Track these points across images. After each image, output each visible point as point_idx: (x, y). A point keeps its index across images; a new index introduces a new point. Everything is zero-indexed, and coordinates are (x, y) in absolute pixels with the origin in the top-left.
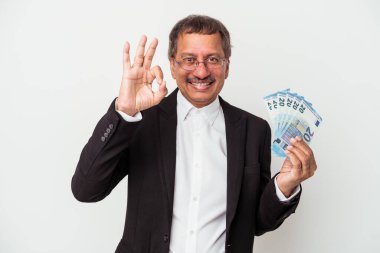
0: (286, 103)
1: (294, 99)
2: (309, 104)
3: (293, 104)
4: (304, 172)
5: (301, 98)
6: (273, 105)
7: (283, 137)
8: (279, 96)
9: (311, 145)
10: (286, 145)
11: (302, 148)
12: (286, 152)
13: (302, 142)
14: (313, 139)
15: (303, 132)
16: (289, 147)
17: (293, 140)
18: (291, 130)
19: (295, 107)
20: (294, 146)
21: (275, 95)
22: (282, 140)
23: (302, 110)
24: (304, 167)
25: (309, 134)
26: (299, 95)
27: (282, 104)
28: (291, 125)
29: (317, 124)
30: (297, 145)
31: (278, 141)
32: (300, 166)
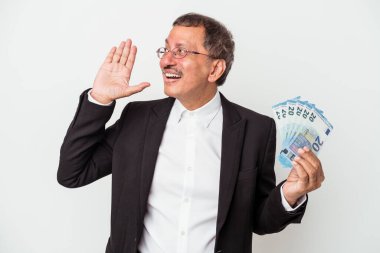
0: (295, 111)
1: (304, 107)
2: (320, 112)
3: (303, 113)
4: (311, 184)
5: (311, 106)
6: (281, 114)
7: (291, 147)
8: (288, 105)
9: (320, 155)
10: (294, 155)
11: (309, 159)
12: (294, 163)
13: (310, 153)
14: (322, 149)
15: (312, 141)
16: (297, 158)
17: (300, 151)
18: (300, 141)
19: (305, 116)
20: (302, 158)
21: (285, 103)
22: (289, 150)
23: (312, 119)
24: (311, 180)
25: (318, 143)
26: (310, 102)
27: (291, 113)
28: (300, 134)
29: (328, 132)
30: (306, 156)
31: (285, 151)
32: (307, 179)
